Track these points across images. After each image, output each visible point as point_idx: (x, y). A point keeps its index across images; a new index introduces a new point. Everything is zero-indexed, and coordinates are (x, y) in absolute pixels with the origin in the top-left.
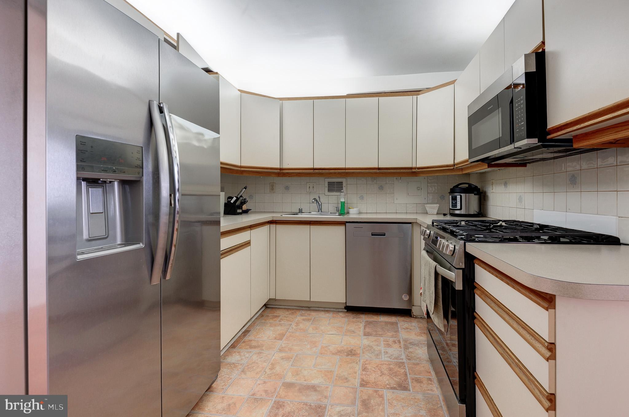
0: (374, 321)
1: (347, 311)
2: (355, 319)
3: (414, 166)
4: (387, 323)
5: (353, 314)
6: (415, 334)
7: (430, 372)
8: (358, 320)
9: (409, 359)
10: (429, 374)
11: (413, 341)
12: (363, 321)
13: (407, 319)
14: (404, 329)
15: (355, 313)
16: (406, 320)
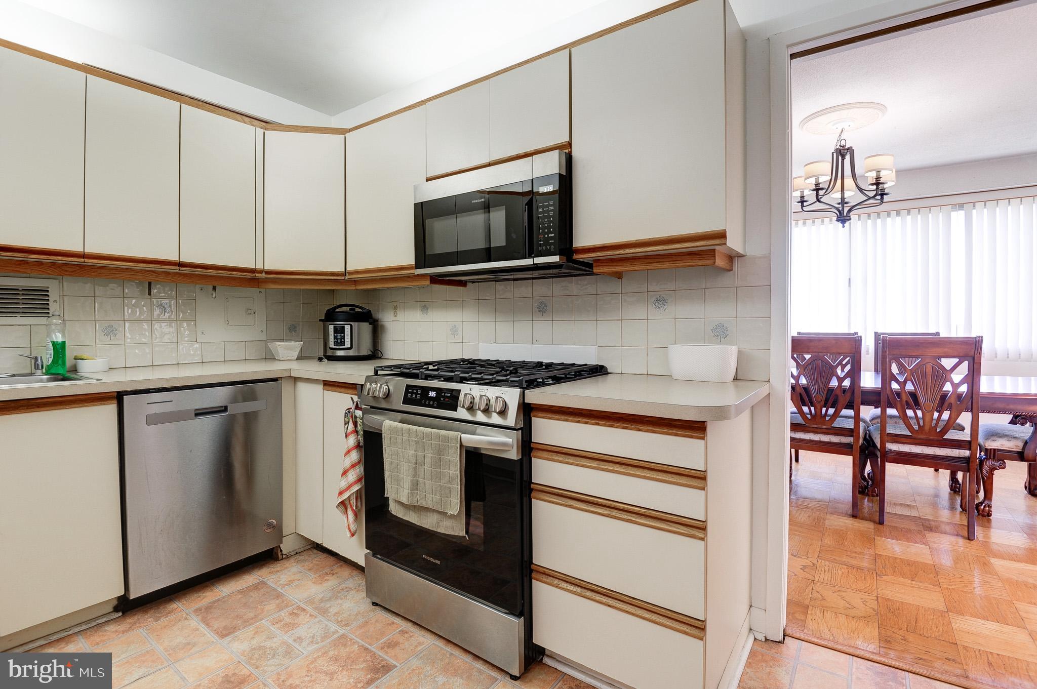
0: (214, 602)
1: (123, 613)
2: (163, 619)
3: (259, 266)
4: (243, 592)
5: (146, 612)
6: (314, 583)
7: (393, 623)
8: (172, 617)
9: (346, 625)
10: (395, 626)
11: (322, 595)
12: (187, 614)
13: (277, 566)
14: (286, 585)
15: (151, 608)
16: (275, 570)
